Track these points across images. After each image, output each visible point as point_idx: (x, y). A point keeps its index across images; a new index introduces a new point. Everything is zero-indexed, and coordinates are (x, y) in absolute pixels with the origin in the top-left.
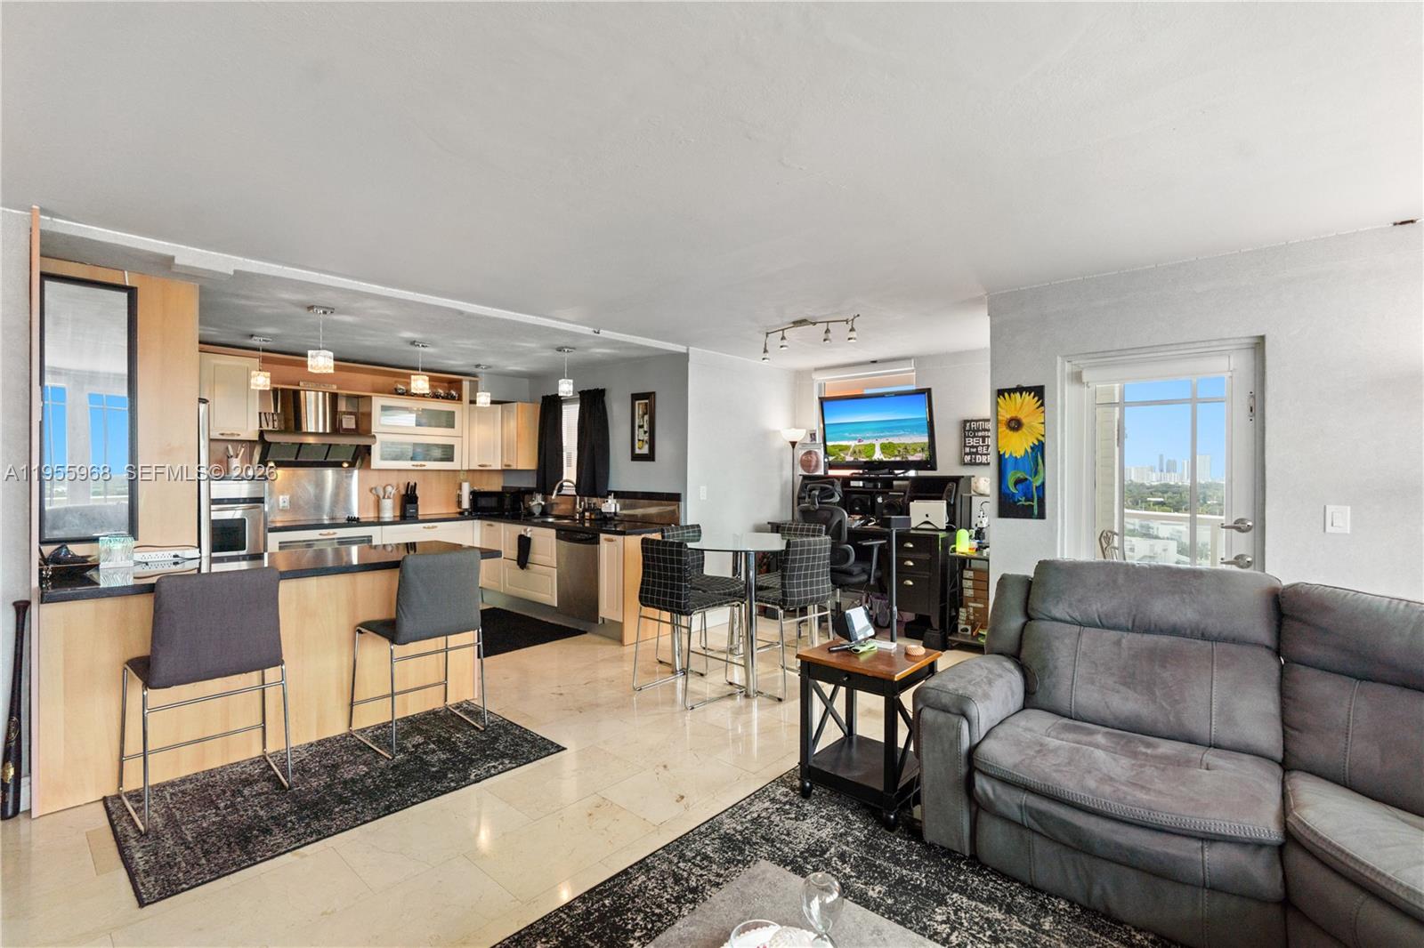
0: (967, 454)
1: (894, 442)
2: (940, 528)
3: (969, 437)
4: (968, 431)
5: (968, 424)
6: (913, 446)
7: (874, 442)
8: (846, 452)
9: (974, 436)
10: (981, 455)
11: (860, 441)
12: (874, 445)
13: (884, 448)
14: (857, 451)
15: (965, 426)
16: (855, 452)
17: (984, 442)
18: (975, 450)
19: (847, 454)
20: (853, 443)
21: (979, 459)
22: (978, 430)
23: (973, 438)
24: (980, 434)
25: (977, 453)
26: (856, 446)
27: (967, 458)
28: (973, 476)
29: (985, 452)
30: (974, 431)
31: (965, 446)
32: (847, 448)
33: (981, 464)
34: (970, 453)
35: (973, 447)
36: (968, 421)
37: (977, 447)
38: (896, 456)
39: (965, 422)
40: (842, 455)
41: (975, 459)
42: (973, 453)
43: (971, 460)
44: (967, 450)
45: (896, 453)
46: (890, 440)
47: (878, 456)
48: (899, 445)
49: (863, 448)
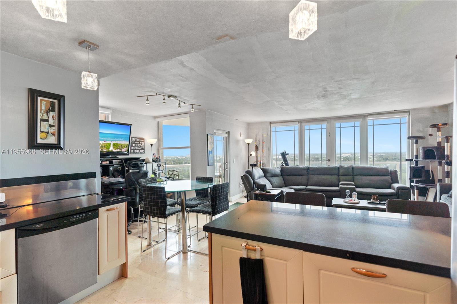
0: (132, 149)
1: (118, 143)
3: (133, 143)
4: (133, 141)
5: (132, 139)
6: (124, 145)
7: (111, 142)
9: (134, 143)
10: (136, 150)
11: (105, 141)
12: (111, 144)
13: (115, 145)
14: (103, 146)
17: (137, 145)
18: (134, 148)
22: (135, 141)
23: (134, 144)
24: (136, 142)
25: (135, 149)
26: (103, 143)
28: (141, 157)
29: (138, 149)
31: (132, 146)
33: (136, 153)
34: (133, 149)
35: (134, 147)
36: (132, 137)
37: (135, 147)
38: (118, 149)
41: (135, 151)
43: (133, 152)
44: (132, 148)
45: (118, 148)
46: (116, 142)
47: (111, 149)
48: (119, 145)
49: (106, 145)
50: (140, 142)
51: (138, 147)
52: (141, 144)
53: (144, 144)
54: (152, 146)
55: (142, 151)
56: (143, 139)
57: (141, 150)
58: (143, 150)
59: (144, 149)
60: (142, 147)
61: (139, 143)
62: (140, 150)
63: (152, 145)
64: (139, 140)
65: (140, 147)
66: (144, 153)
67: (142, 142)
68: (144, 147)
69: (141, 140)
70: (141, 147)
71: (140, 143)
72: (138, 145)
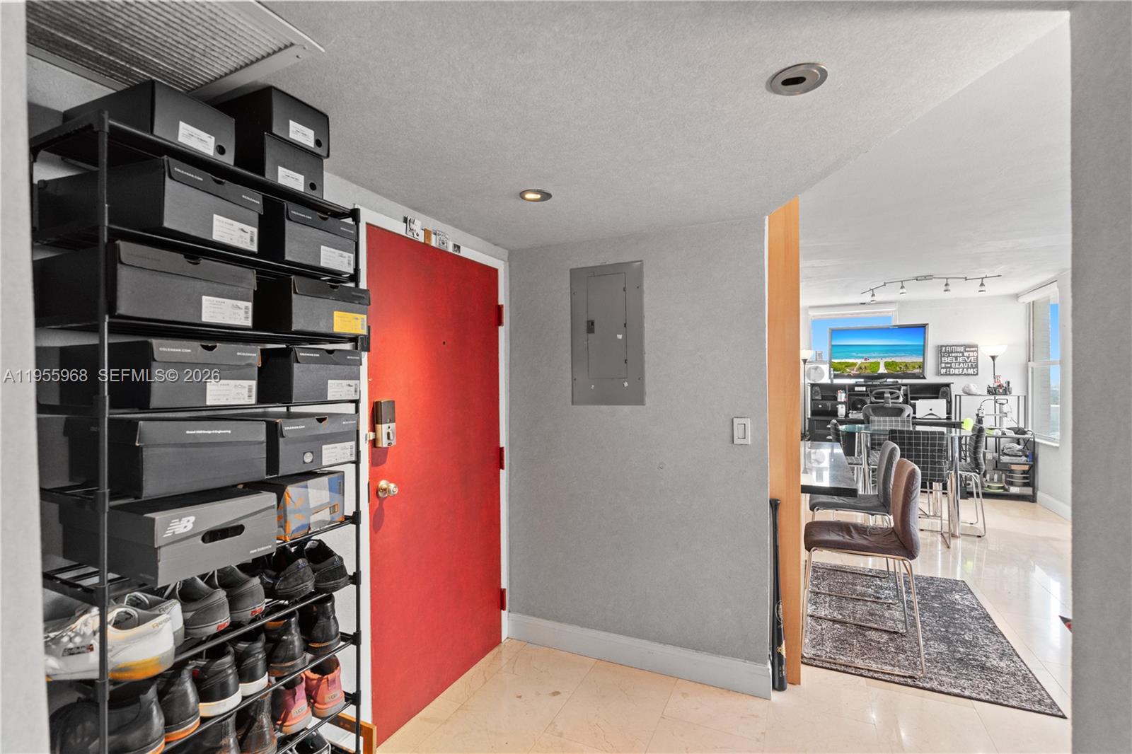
0: (942, 368)
1: (897, 361)
2: (942, 417)
3: (944, 356)
4: (944, 353)
5: (944, 348)
6: (912, 364)
7: (879, 360)
8: (853, 368)
9: (949, 356)
10: (954, 369)
11: (866, 359)
12: (879, 363)
13: (887, 365)
14: (863, 367)
15: (941, 350)
16: (861, 368)
17: (956, 359)
18: (949, 365)
19: (853, 370)
20: (859, 361)
21: (952, 371)
22: (952, 352)
24: (953, 355)
25: (951, 367)
26: (862, 363)
27: (943, 371)
28: (953, 383)
29: (958, 367)
30: (949, 353)
31: (941, 363)
32: (854, 364)
33: (954, 374)
34: (946, 368)
35: (947, 363)
36: (944, 346)
37: (951, 363)
38: (898, 371)
39: (942, 346)
40: (848, 370)
41: (949, 371)
42: (948, 368)
43: (946, 372)
44: (943, 365)
45: (897, 368)
46: (893, 359)
47: (882, 370)
48: (901, 363)
49: (869, 365)
50: (966, 354)
51: (960, 363)
52: (968, 358)
53: (977, 357)
54: (993, 360)
55: (971, 371)
56: (976, 346)
57: (967, 369)
58: (974, 368)
59: (977, 366)
60: (970, 361)
61: (963, 354)
62: (965, 370)
63: (993, 358)
64: (962, 349)
65: (963, 363)
66: (977, 374)
67: (971, 354)
68: (977, 363)
69: (967, 349)
70: (966, 362)
71: (963, 356)
72: (960, 360)
